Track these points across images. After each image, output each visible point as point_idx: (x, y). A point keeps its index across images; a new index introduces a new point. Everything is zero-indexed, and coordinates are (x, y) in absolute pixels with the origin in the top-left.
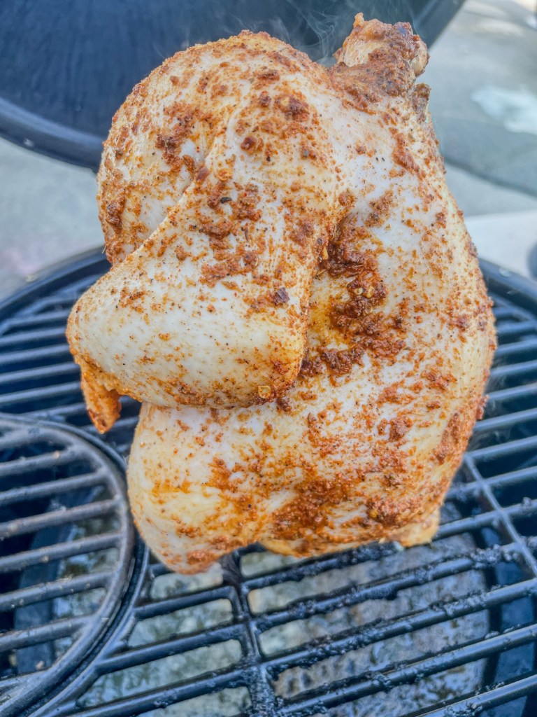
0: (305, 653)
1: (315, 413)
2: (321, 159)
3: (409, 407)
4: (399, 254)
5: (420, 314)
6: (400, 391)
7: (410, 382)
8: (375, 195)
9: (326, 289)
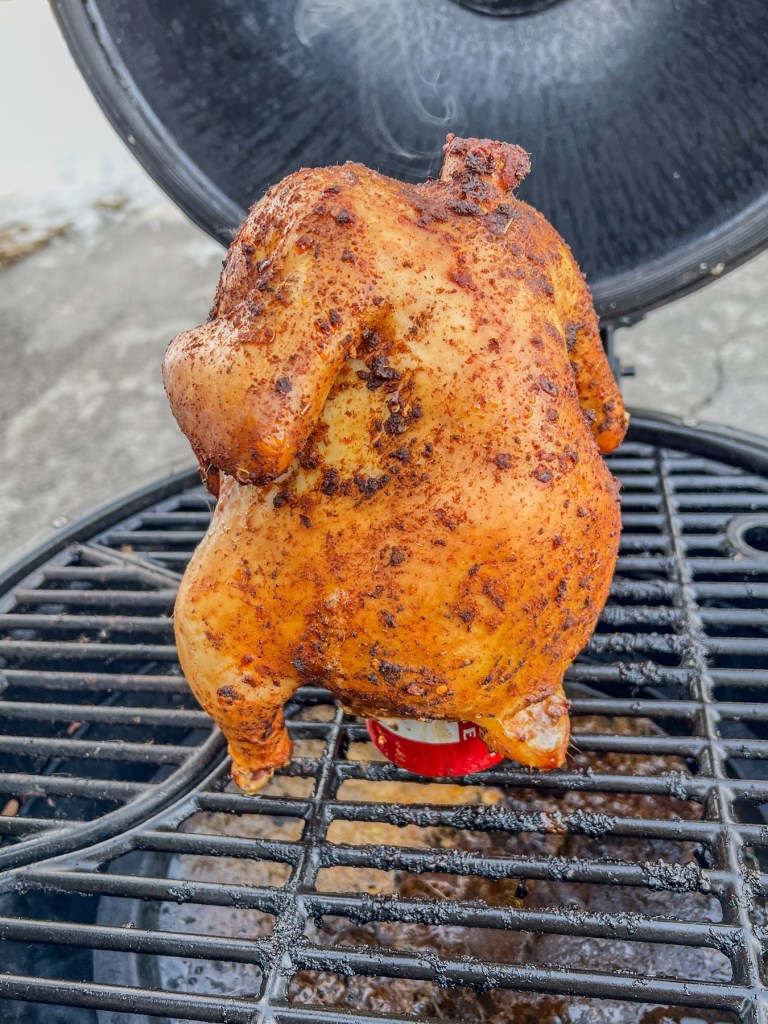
0: (359, 903)
1: (334, 533)
2: (360, 264)
3: (411, 536)
4: (439, 374)
5: (455, 444)
6: (408, 520)
7: (419, 513)
8: (417, 309)
9: (365, 400)
